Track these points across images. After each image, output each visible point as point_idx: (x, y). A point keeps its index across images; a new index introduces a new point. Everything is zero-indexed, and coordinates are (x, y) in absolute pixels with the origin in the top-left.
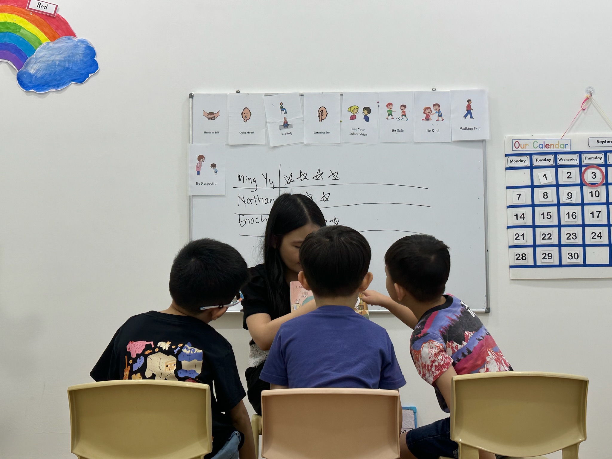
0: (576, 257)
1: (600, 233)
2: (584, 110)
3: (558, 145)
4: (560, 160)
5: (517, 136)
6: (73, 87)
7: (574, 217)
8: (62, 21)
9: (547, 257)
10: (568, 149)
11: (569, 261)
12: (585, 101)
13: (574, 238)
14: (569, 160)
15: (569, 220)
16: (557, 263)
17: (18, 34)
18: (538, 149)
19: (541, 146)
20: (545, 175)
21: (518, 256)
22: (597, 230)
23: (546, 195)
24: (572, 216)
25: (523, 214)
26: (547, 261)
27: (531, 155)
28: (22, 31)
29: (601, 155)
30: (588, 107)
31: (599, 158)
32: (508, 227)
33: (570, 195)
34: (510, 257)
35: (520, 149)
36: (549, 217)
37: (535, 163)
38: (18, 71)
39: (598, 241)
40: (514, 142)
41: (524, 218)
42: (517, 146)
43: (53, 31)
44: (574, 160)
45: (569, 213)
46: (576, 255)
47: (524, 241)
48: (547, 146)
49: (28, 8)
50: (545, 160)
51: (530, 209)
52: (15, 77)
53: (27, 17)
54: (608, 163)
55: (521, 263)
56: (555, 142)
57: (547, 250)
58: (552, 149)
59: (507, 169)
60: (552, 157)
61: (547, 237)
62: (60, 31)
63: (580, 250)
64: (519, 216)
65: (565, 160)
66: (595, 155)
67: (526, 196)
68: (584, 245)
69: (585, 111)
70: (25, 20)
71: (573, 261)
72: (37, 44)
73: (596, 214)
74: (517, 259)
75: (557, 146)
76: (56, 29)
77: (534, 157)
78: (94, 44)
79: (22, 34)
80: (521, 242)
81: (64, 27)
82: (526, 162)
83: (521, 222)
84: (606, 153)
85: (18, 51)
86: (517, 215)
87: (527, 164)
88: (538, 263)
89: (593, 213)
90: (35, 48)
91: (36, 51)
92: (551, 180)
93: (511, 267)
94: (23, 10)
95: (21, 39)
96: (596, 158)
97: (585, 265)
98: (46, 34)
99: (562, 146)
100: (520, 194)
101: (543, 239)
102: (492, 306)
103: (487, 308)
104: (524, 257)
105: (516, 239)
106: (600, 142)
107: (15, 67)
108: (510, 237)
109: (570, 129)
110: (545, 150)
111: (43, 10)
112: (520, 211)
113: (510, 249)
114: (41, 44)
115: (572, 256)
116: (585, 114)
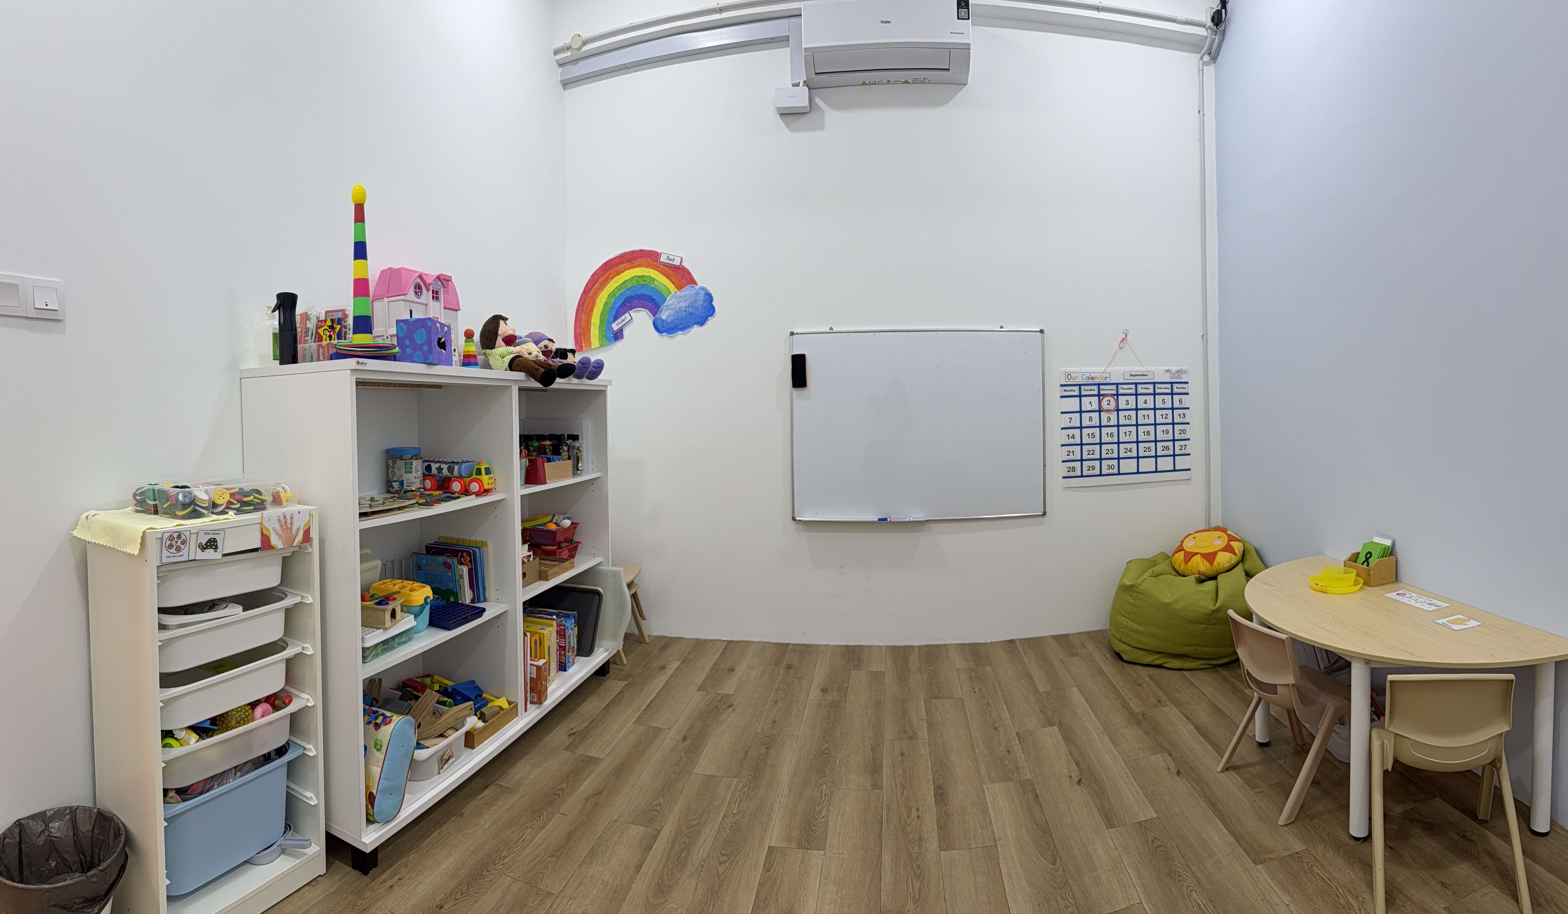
0: (1113, 468)
1: (1131, 448)
2: (1121, 348)
3: (1101, 377)
4: (1102, 390)
5: (1069, 369)
6: (696, 329)
7: (1112, 436)
8: (686, 272)
9: (1091, 469)
10: (1108, 381)
11: (1107, 471)
12: (1122, 341)
13: (1112, 452)
14: (1108, 390)
15: (1108, 439)
16: (1099, 473)
17: (652, 285)
18: (1086, 380)
19: (1088, 378)
20: (1090, 402)
21: (1069, 468)
22: (1128, 446)
23: (1091, 419)
24: (1111, 435)
25: (1073, 435)
26: (1091, 472)
27: (1080, 385)
28: (655, 282)
29: (1133, 386)
30: (1124, 347)
31: (1131, 389)
32: (1062, 445)
33: (1109, 418)
34: (1063, 469)
35: (1071, 380)
36: (1093, 436)
37: (1083, 393)
38: (654, 318)
39: (1129, 454)
40: (1067, 374)
41: (1074, 438)
42: (1069, 378)
43: (679, 281)
44: (1113, 390)
45: (1108, 433)
46: (1113, 466)
47: (1074, 457)
48: (1093, 378)
49: (660, 262)
50: (1091, 390)
51: (1079, 430)
52: (651, 322)
53: (659, 270)
54: (1138, 393)
55: (1071, 474)
56: (1098, 375)
57: (1091, 463)
58: (1096, 381)
59: (1061, 397)
60: (1096, 388)
61: (1091, 453)
62: (685, 280)
63: (1115, 462)
64: (1070, 437)
65: (1106, 390)
66: (1128, 386)
67: (1076, 420)
68: (1119, 458)
69: (1122, 350)
70: (658, 273)
71: (1111, 471)
72: (668, 293)
73: (1128, 434)
74: (1068, 471)
75: (1100, 379)
76: (682, 279)
77: (1083, 388)
78: (712, 292)
79: (656, 285)
80: (1071, 457)
81: (687, 276)
82: (1076, 391)
83: (1071, 441)
84: (1136, 384)
85: (653, 300)
86: (1068, 435)
87: (1077, 393)
88: (1084, 474)
89: (1126, 432)
90: (666, 297)
91: (667, 299)
92: (1095, 406)
93: (1064, 478)
94: (655, 263)
95: (655, 290)
96: (1129, 389)
97: (1119, 474)
98: (673, 283)
99: (1104, 379)
100: (1071, 418)
101: (1088, 454)
102: (1047, 510)
103: (1044, 512)
104: (1074, 469)
105: (1068, 455)
106: (1133, 375)
107: (651, 315)
108: (1063, 453)
109: (1109, 365)
110: (1091, 382)
111: (671, 262)
112: (1071, 432)
113: (1063, 463)
114: (670, 293)
115: (1110, 467)
116: (1122, 352)
